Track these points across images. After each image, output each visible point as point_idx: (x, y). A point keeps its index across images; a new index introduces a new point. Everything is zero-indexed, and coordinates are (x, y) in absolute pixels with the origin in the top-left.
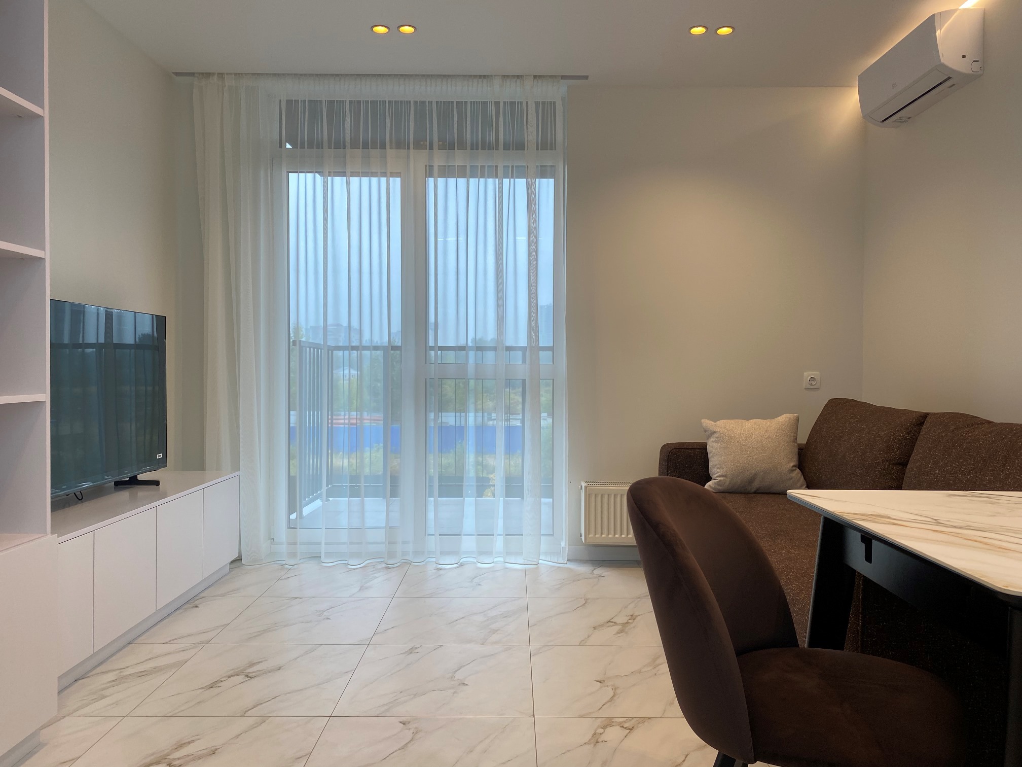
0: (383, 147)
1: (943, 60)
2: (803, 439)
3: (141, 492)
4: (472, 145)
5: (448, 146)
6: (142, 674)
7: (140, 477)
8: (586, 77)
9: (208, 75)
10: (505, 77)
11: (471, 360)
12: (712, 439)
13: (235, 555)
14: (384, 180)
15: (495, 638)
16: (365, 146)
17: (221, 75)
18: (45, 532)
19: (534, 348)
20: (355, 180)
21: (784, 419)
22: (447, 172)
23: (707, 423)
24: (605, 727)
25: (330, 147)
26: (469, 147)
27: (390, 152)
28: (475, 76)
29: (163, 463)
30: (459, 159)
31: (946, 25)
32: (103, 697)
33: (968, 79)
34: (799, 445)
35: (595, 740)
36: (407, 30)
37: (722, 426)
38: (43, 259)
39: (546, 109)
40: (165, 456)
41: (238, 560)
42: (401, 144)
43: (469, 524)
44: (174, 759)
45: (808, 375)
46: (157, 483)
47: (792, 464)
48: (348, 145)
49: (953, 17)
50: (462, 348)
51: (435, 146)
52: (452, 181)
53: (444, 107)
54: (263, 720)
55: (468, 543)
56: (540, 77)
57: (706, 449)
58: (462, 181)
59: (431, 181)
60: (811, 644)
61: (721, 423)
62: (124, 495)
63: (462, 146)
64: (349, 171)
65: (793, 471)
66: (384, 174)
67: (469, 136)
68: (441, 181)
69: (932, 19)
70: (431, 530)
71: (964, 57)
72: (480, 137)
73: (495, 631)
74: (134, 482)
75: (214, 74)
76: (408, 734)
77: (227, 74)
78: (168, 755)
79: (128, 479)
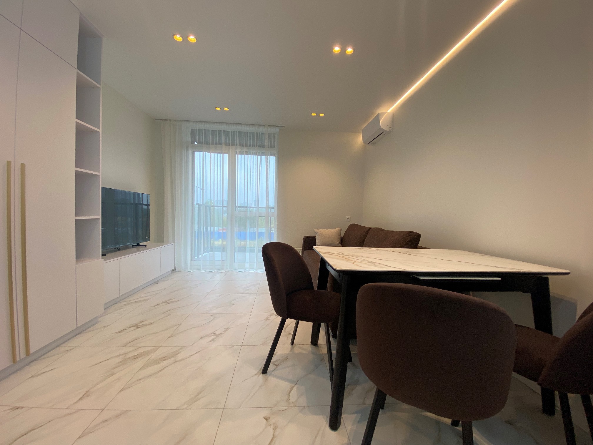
0: (221, 145)
1: (381, 127)
2: (342, 235)
3: (141, 248)
4: (249, 145)
5: (241, 145)
6: (135, 302)
7: (141, 244)
8: (284, 127)
9: (166, 120)
10: (259, 125)
11: (248, 210)
12: (317, 235)
13: (173, 268)
14: (222, 154)
15: (247, 291)
16: (216, 144)
17: (170, 120)
18: (100, 258)
19: (267, 207)
20: (213, 154)
21: (337, 229)
22: (241, 153)
23: (316, 230)
24: (271, 316)
25: (205, 144)
26: (248, 146)
27: (224, 146)
28: (250, 125)
29: (149, 240)
30: (245, 150)
31: (383, 118)
32: (122, 309)
33: (389, 132)
34: (341, 237)
35: (267, 319)
36: (227, 109)
37: (320, 231)
38: (99, 175)
39: (272, 136)
40: (149, 238)
41: (174, 270)
42: (227, 144)
43: (247, 260)
44: (139, 326)
45: (347, 217)
46: (146, 246)
47: (339, 242)
48: (210, 144)
49: (385, 115)
50: (246, 207)
51: (238, 145)
52: (243, 156)
53: (241, 133)
54: (169, 315)
55: (247, 265)
56: (270, 126)
57: (315, 237)
58: (246, 156)
59: (237, 155)
60: (318, 289)
61: (320, 230)
62: (135, 249)
63: (246, 145)
64: (211, 152)
65: (339, 244)
66: (222, 153)
67: (248, 143)
68: (239, 156)
69: (378, 115)
70: (236, 262)
71: (387, 126)
72: (252, 143)
73: (248, 290)
74: (138, 245)
75: (168, 120)
76: (212, 318)
77: (172, 120)
78: (138, 324)
79: (136, 244)
